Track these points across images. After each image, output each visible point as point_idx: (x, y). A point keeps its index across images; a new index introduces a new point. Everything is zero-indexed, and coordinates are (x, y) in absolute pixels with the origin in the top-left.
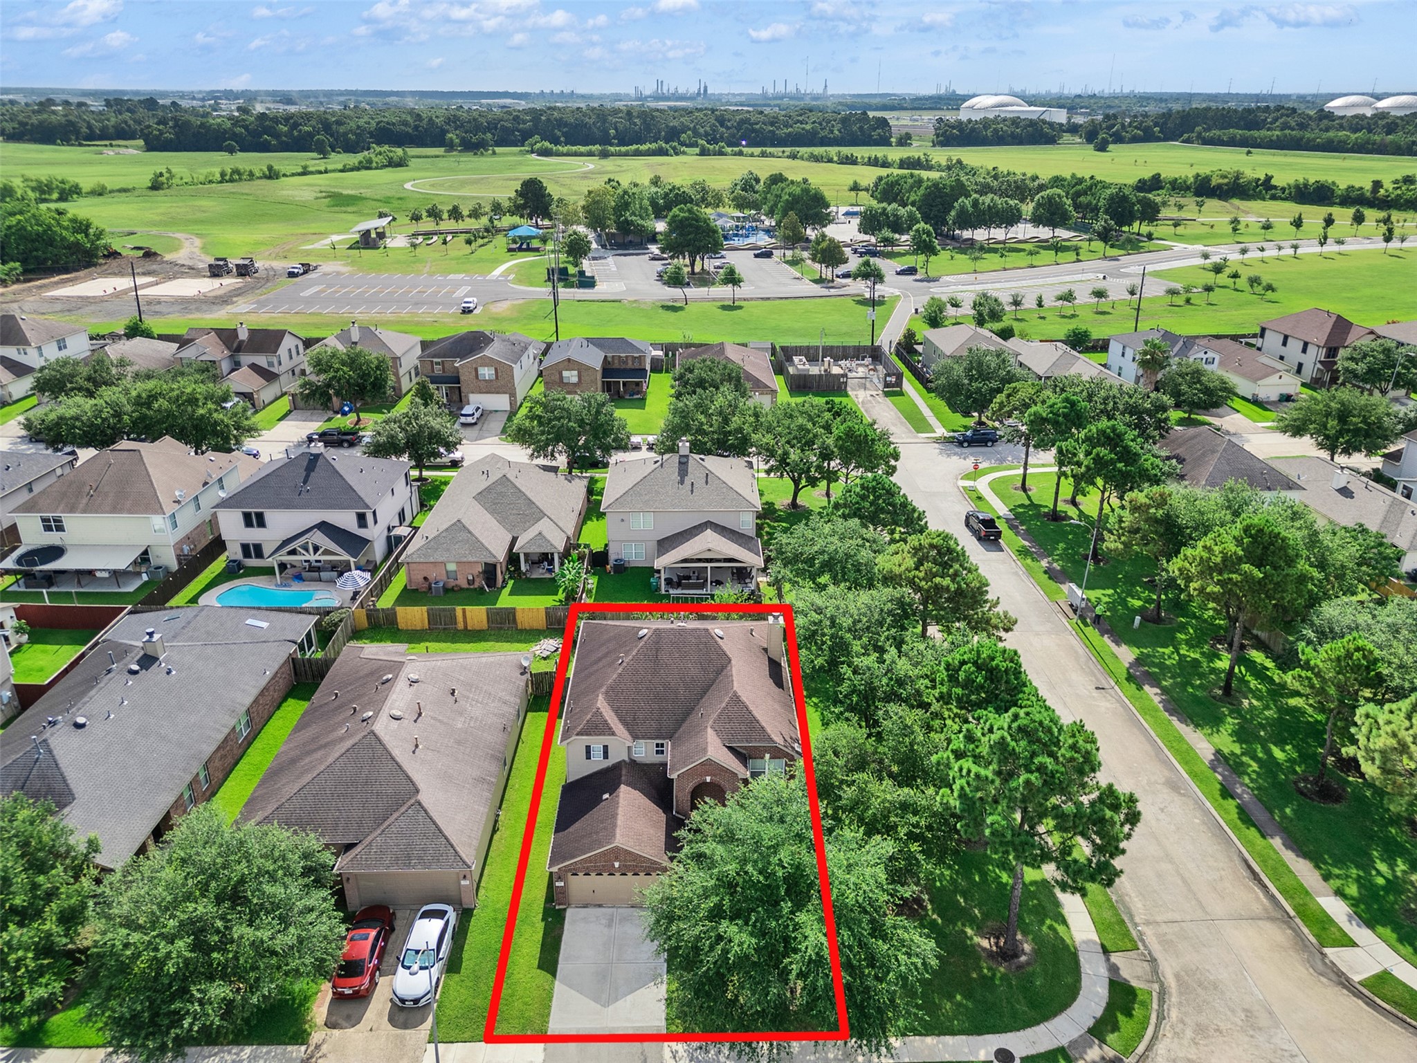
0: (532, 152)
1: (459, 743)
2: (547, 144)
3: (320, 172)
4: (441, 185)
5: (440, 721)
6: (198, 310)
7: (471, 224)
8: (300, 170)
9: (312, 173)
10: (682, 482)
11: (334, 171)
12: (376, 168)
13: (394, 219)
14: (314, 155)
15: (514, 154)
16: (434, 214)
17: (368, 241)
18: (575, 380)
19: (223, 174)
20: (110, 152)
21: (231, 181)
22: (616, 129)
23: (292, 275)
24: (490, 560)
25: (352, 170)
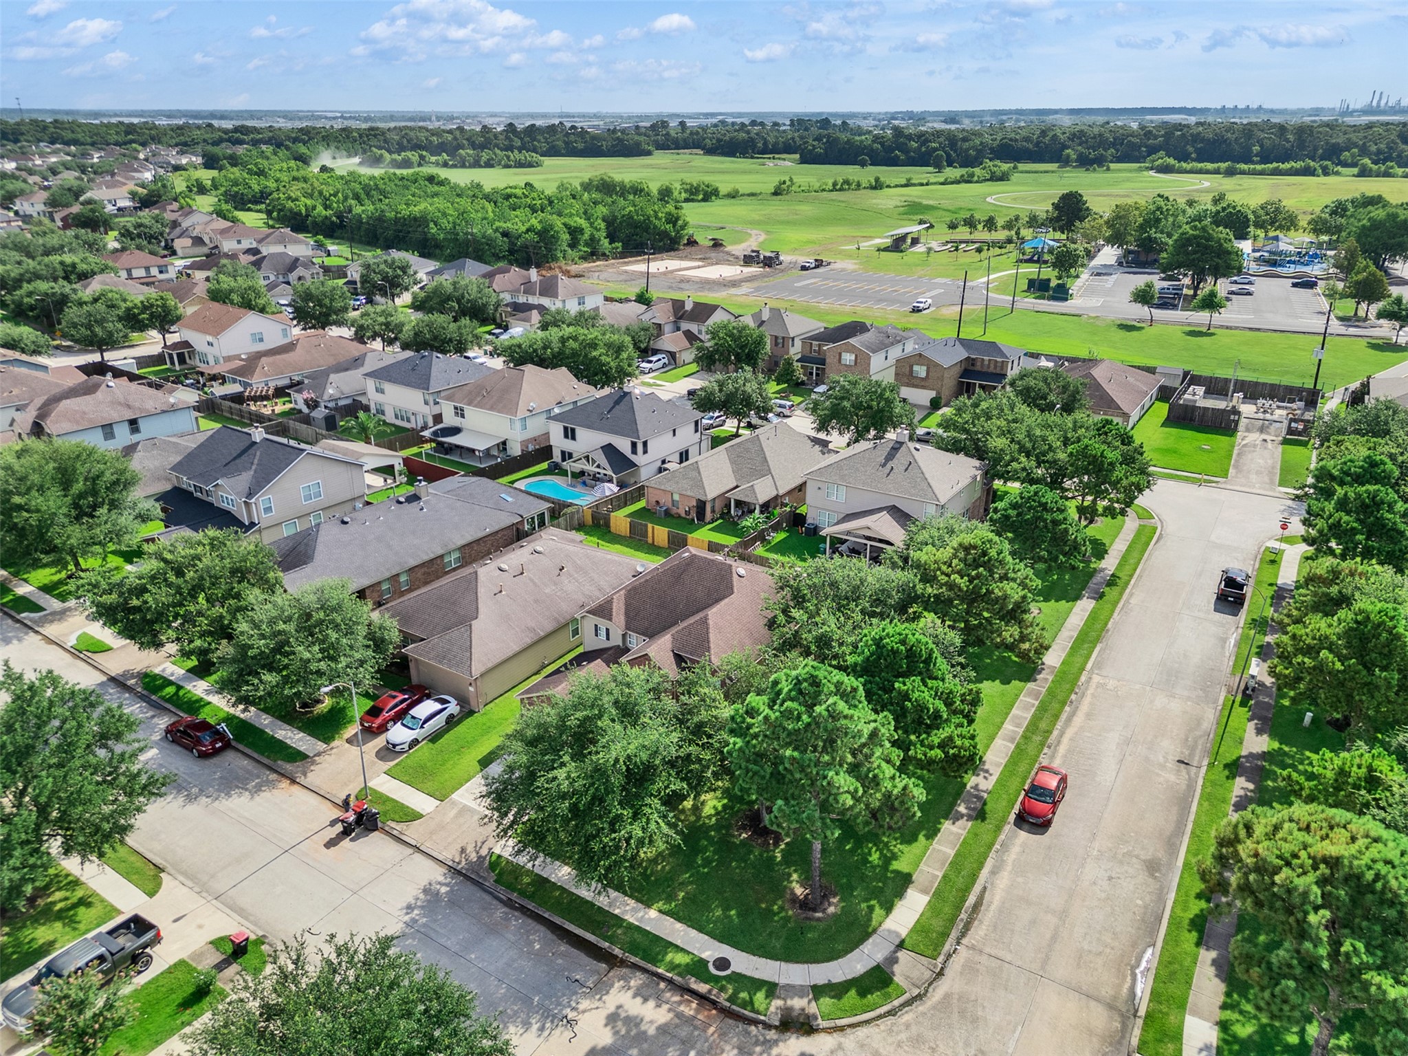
0: (1152, 169)
1: (536, 601)
2: (1171, 161)
3: (922, 185)
4: (1023, 199)
5: (534, 583)
6: (709, 290)
7: (982, 235)
8: (904, 181)
9: (914, 185)
10: (884, 465)
11: (935, 184)
12: (977, 182)
13: (932, 226)
14: (931, 169)
15: (1130, 171)
16: (971, 223)
17: (898, 245)
18: (923, 374)
19: (835, 184)
20: (770, 164)
21: (841, 190)
22: (1262, 146)
23: (804, 268)
24: (703, 499)
25: (952, 183)
